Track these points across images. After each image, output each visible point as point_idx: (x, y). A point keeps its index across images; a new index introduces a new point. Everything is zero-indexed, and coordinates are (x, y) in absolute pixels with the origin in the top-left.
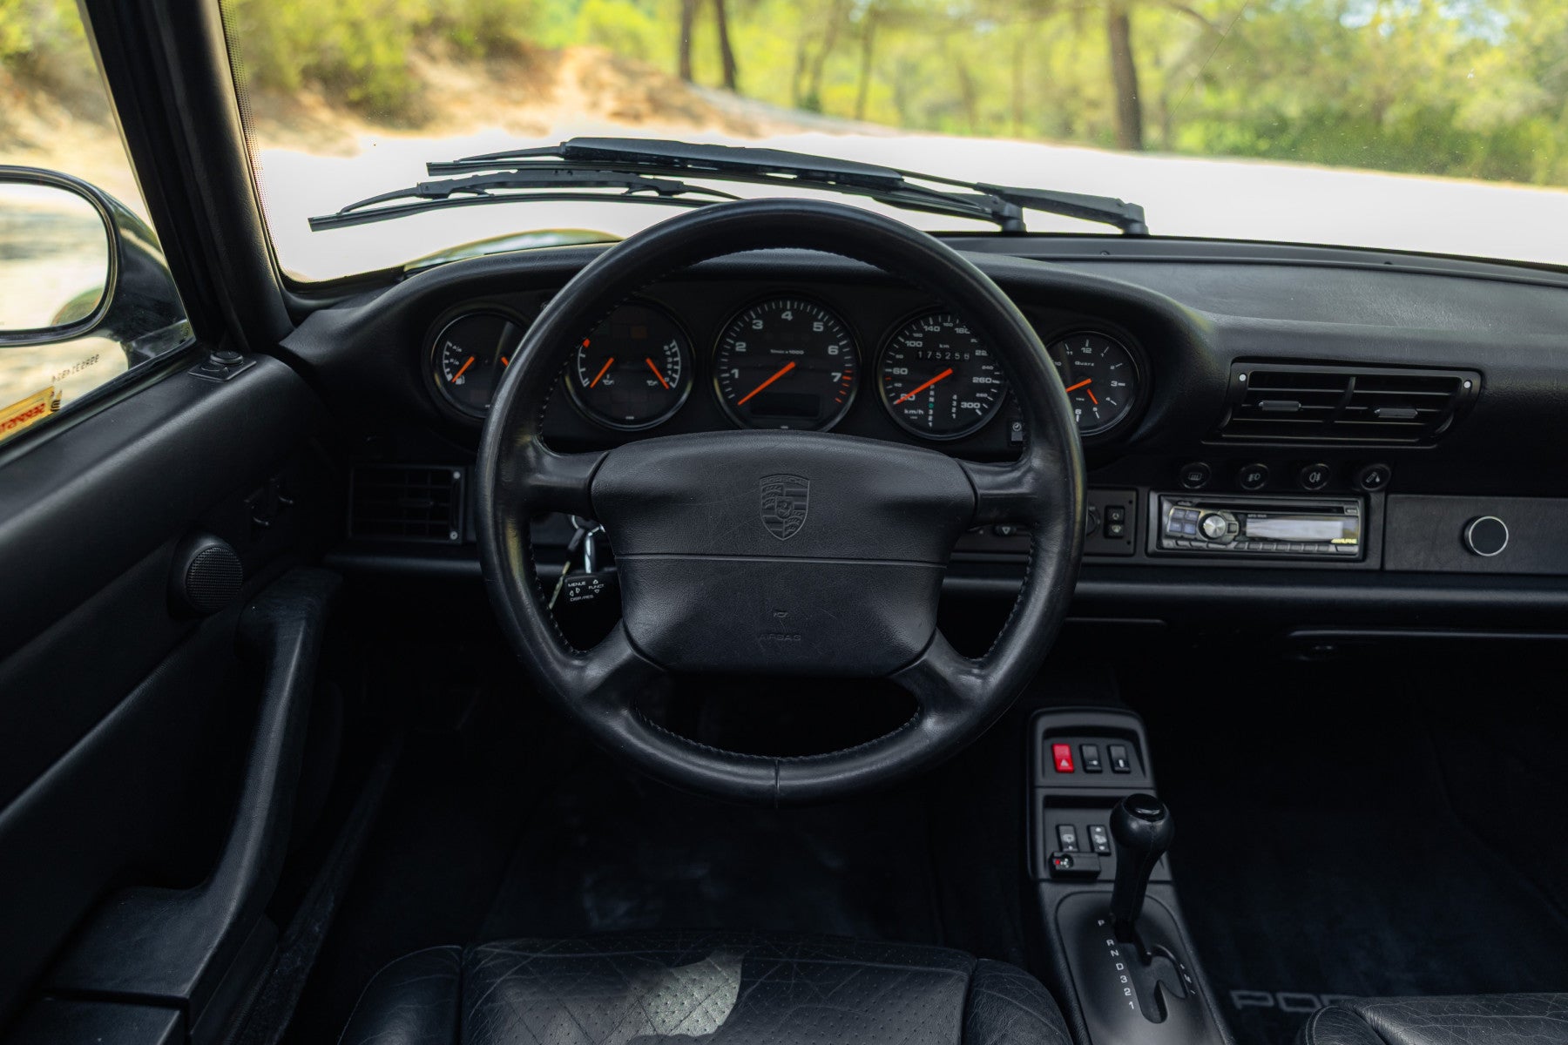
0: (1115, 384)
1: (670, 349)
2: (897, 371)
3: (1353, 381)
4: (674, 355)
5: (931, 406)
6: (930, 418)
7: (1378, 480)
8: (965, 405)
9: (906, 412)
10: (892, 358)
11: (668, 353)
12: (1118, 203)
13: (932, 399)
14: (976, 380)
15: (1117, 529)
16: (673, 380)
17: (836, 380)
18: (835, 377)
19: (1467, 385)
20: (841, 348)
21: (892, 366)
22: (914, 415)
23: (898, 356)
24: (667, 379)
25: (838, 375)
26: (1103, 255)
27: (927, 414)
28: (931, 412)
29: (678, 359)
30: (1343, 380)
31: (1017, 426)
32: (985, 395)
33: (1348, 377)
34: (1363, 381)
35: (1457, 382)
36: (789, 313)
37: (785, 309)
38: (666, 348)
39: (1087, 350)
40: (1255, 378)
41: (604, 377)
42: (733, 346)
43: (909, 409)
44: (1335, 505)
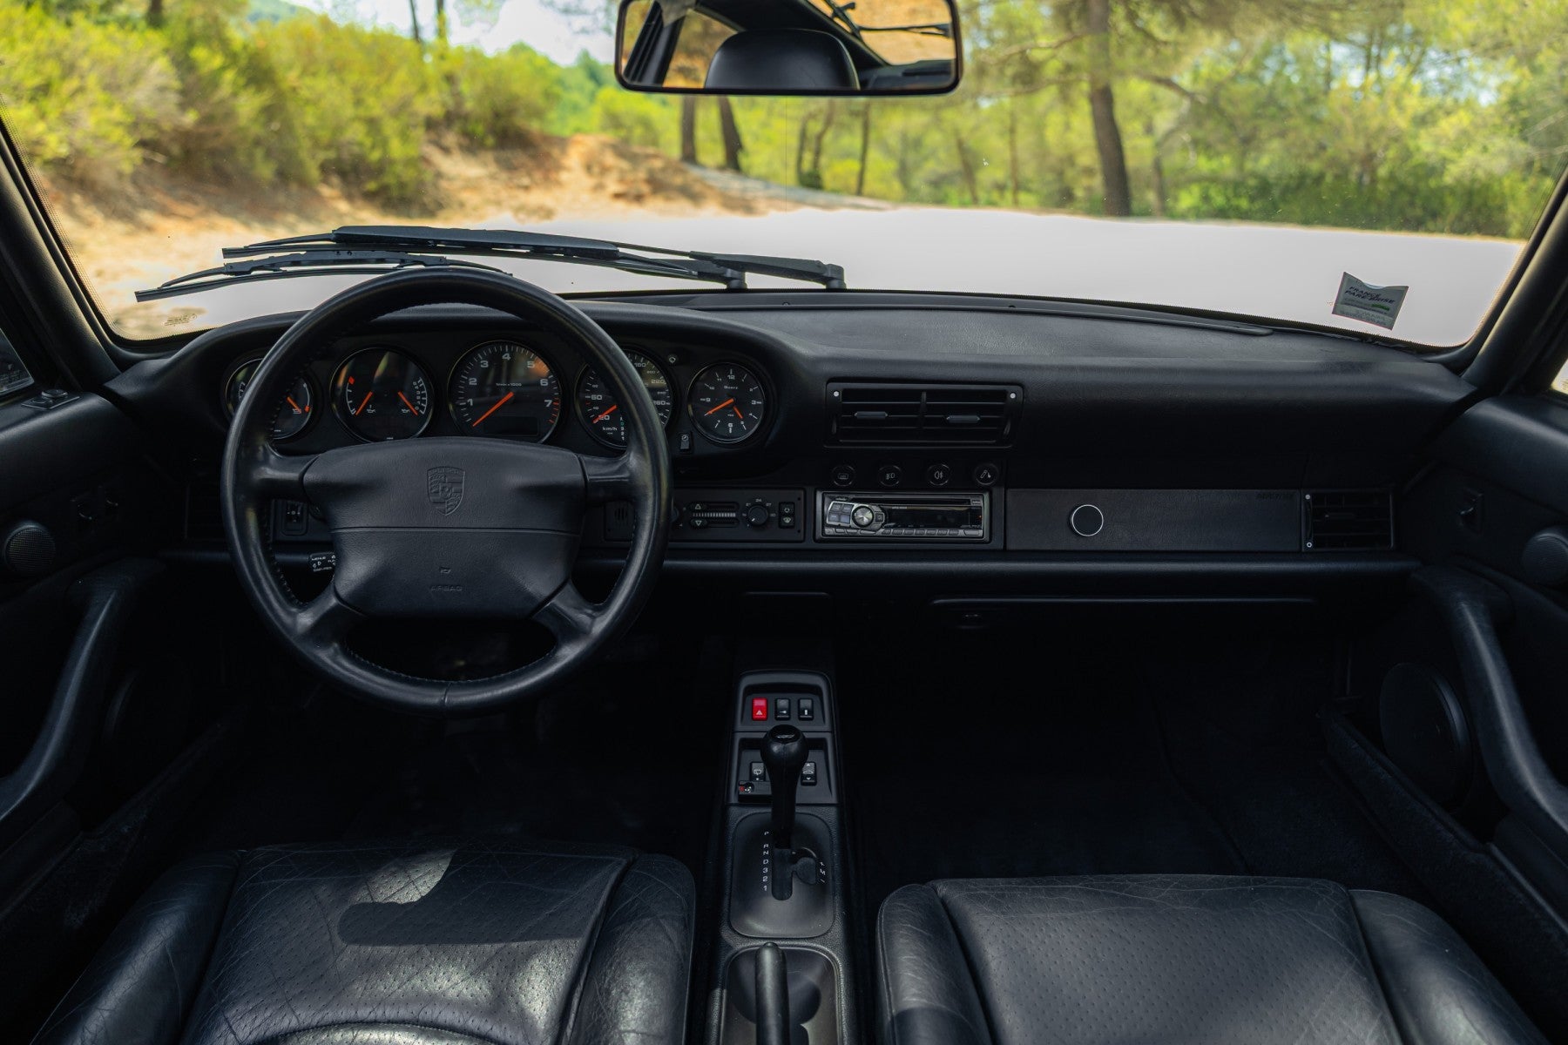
0: (754, 402)
1: (418, 385)
2: (594, 397)
3: (924, 395)
4: (421, 389)
5: (622, 424)
6: (623, 433)
7: (989, 476)
9: (604, 429)
10: (590, 388)
11: (417, 387)
12: (818, 264)
15: (788, 520)
16: (422, 408)
17: (548, 406)
18: (547, 403)
19: (1013, 396)
20: (550, 381)
21: (590, 394)
22: (611, 431)
23: (594, 386)
24: (417, 408)
25: (550, 402)
26: (786, 305)
27: (619, 431)
28: (623, 429)
29: (425, 392)
30: (916, 394)
31: (685, 437)
33: (920, 392)
34: (932, 394)
35: (1004, 394)
36: (508, 354)
37: (504, 352)
38: (415, 383)
39: (732, 377)
40: (846, 394)
41: (366, 407)
42: (467, 381)
43: (606, 427)
44: (964, 498)
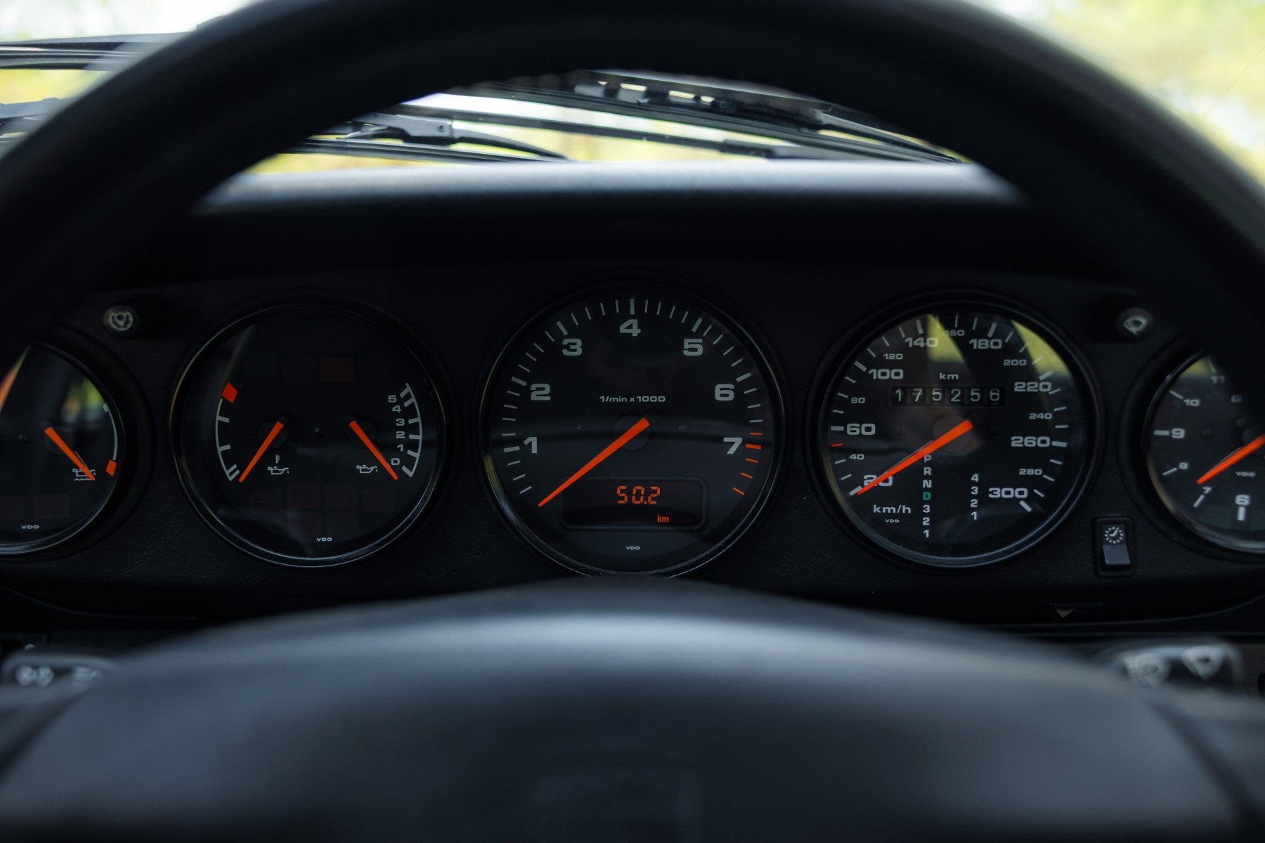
1: (400, 402)
2: (854, 429)
4: (408, 413)
5: (927, 496)
6: (926, 521)
8: (997, 493)
9: (876, 509)
10: (845, 404)
11: (397, 409)
13: (927, 484)
14: (1017, 442)
16: (409, 462)
17: (732, 451)
18: (729, 445)
20: (739, 389)
21: (843, 421)
22: (892, 516)
23: (854, 400)
24: (396, 461)
25: (738, 441)
27: (918, 513)
28: (927, 508)
29: (418, 420)
31: (1114, 533)
32: (1039, 472)
36: (635, 322)
37: (625, 316)
38: (392, 398)
41: (267, 459)
42: (527, 391)
43: (881, 505)
